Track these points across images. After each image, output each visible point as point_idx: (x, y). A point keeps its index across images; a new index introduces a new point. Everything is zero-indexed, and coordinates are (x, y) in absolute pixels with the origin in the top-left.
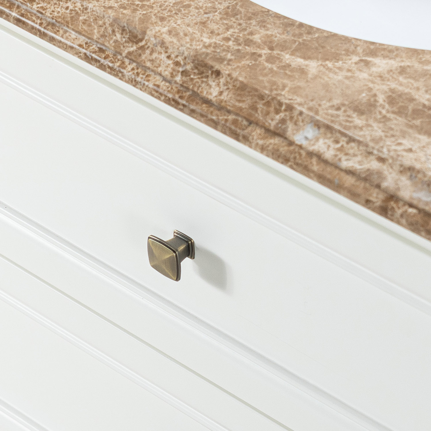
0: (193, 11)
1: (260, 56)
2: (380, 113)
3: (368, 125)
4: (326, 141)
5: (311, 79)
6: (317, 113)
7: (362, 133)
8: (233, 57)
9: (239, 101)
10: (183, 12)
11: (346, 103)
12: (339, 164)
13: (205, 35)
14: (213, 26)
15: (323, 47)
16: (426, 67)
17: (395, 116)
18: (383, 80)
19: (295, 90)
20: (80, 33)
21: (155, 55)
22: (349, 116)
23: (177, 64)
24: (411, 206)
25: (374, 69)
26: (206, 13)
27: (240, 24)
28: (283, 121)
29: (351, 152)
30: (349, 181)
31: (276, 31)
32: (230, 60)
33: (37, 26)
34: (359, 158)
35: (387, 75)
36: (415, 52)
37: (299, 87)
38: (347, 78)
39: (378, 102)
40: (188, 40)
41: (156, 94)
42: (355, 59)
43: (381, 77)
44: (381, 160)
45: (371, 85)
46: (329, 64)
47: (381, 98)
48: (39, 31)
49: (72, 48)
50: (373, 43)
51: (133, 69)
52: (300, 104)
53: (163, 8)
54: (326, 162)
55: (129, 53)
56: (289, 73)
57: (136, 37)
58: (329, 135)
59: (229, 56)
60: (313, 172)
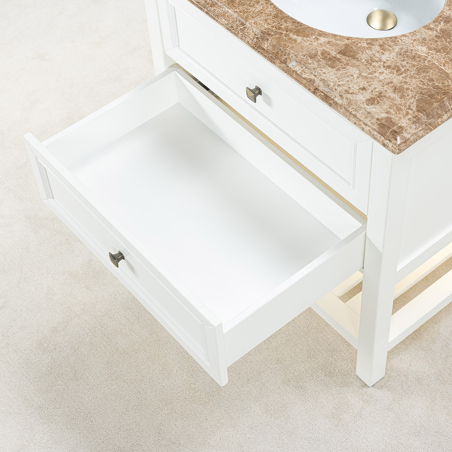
0: (264, 15)
1: (283, 34)
2: (318, 58)
3: (313, 63)
4: (299, 67)
5: (298, 44)
6: (297, 57)
7: (310, 66)
8: (273, 34)
9: (273, 50)
10: (260, 15)
11: (308, 54)
12: (302, 75)
13: (266, 25)
14: (269, 21)
15: (304, 32)
16: (336, 42)
17: (322, 60)
18: (321, 46)
19: (292, 48)
20: (226, 20)
21: (249, 31)
22: (307, 59)
23: (255, 34)
24: (322, 92)
25: (319, 41)
26: (268, 16)
27: (278, 21)
28: (286, 59)
29: (306, 72)
30: (304, 81)
31: (290, 25)
32: (272, 35)
33: (213, 15)
34: (308, 74)
35: (323, 44)
36: (334, 36)
37: (293, 47)
38: (310, 44)
39: (318, 54)
40: (260, 26)
41: (248, 44)
42: (314, 37)
43: (321, 45)
44: (315, 76)
45: (317, 48)
46: (305, 38)
47: (319, 53)
48: (213, 17)
49: (223, 24)
50: (321, 31)
51: (241, 35)
52: (292, 53)
53: (254, 13)
54: (298, 74)
55: (241, 29)
56: (291, 41)
57: (243, 23)
58: (300, 65)
59: (272, 33)
60: (294, 77)
